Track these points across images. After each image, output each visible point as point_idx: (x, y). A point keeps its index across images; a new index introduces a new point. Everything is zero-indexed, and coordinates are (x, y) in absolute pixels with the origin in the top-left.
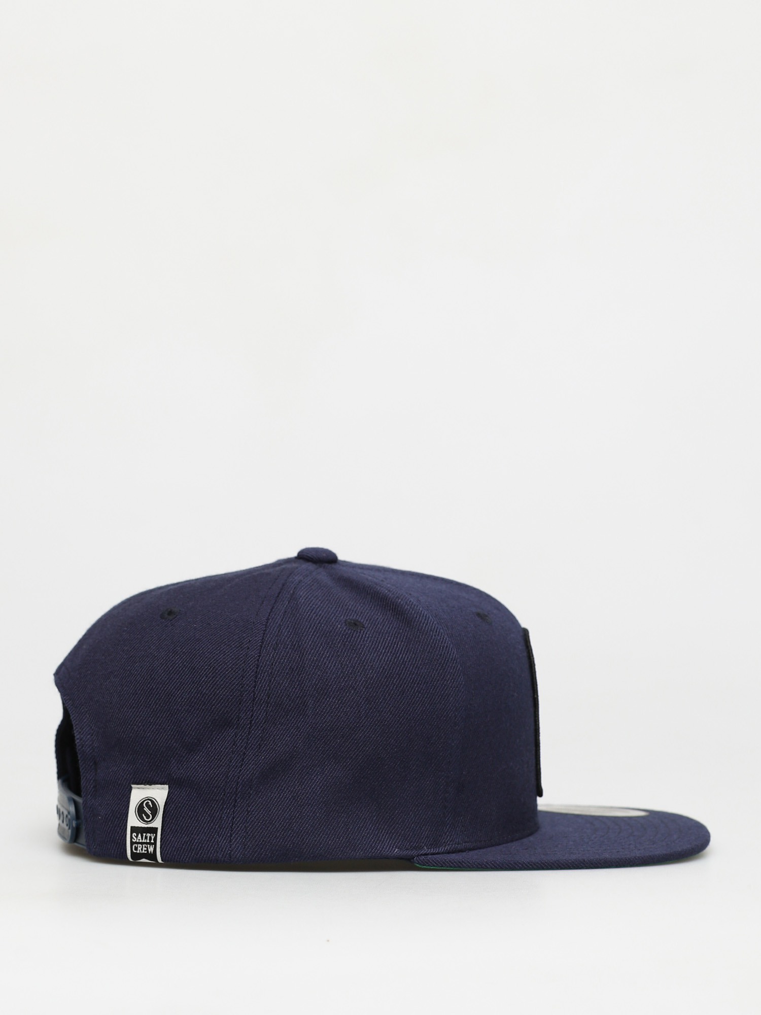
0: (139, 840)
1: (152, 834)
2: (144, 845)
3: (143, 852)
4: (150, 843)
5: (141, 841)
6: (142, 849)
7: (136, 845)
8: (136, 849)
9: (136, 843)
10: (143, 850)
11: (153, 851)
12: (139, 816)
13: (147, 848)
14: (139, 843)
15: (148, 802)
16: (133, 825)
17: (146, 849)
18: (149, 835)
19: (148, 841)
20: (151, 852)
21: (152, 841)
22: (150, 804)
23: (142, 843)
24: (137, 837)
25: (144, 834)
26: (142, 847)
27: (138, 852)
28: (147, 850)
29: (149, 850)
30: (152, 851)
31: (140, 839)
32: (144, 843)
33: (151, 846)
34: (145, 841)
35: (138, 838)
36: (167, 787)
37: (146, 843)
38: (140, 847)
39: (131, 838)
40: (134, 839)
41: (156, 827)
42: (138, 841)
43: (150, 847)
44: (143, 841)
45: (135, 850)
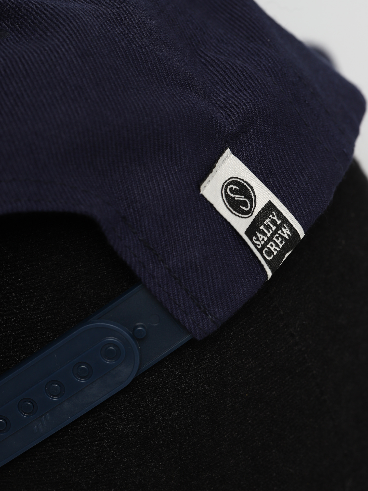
0: (263, 239)
1: (271, 216)
2: (274, 239)
3: (281, 246)
4: (279, 227)
5: (266, 239)
6: (277, 245)
7: (266, 249)
8: (269, 253)
9: (264, 246)
10: (279, 244)
11: (291, 231)
12: (239, 213)
13: (281, 236)
14: (266, 243)
15: (231, 189)
16: (245, 230)
17: (280, 239)
18: (267, 221)
19: (274, 228)
20: (288, 235)
21: (279, 222)
22: (234, 187)
23: (270, 239)
24: (258, 240)
25: (262, 227)
26: (274, 242)
27: (275, 253)
28: (283, 238)
29: (286, 236)
30: (289, 233)
31: (263, 237)
32: (272, 236)
33: (283, 230)
34: (271, 232)
35: (261, 239)
36: (228, 151)
37: (275, 232)
38: (272, 245)
39: (256, 245)
40: (259, 245)
41: (266, 202)
42: (263, 243)
43: (282, 232)
44: (269, 235)
45: (269, 256)
